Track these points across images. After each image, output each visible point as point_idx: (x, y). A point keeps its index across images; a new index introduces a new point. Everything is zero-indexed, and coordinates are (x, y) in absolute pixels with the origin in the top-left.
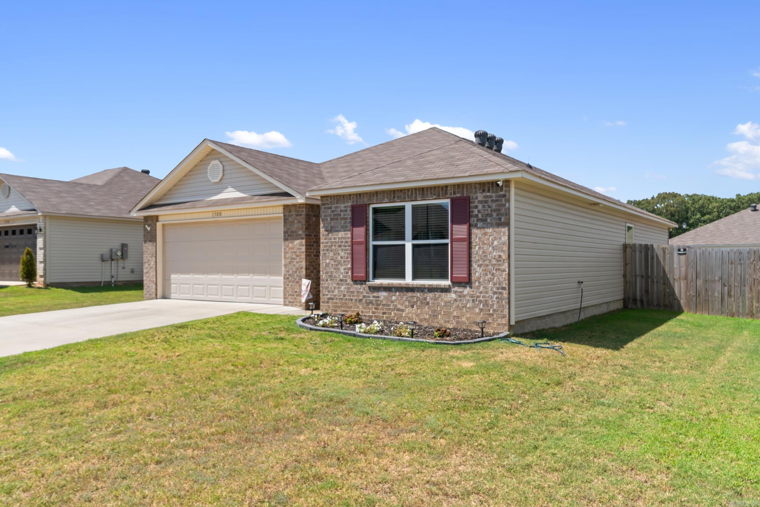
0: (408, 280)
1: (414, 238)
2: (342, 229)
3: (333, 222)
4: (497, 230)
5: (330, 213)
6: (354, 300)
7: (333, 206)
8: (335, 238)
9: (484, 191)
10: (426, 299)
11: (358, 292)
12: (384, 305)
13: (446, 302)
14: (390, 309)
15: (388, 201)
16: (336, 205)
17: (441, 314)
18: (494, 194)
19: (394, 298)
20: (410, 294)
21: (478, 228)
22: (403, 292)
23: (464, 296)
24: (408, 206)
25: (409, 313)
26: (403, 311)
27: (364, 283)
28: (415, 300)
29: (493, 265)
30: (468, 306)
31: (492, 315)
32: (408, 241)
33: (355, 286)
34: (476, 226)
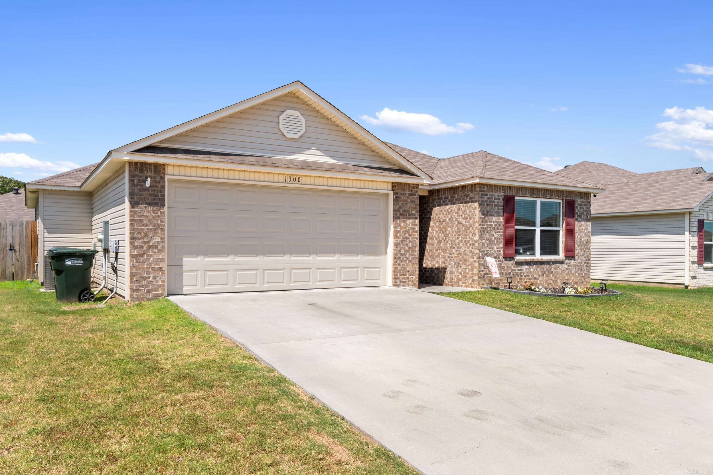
0: (538, 256)
1: (541, 226)
2: (496, 214)
3: (488, 207)
4: (586, 223)
5: (486, 199)
6: (504, 274)
7: (489, 194)
8: (490, 222)
9: (581, 198)
10: (551, 269)
11: (508, 267)
12: (525, 276)
13: (562, 271)
14: (530, 278)
15: (529, 196)
16: (491, 193)
17: (559, 279)
18: (585, 201)
19: (532, 270)
20: (542, 266)
21: (578, 221)
22: (538, 265)
23: (571, 266)
24: (539, 201)
25: (541, 280)
26: (537, 279)
27: (512, 259)
28: (545, 270)
29: (584, 245)
30: (573, 272)
31: (584, 277)
32: (538, 227)
33: (506, 262)
34: (576, 220)
